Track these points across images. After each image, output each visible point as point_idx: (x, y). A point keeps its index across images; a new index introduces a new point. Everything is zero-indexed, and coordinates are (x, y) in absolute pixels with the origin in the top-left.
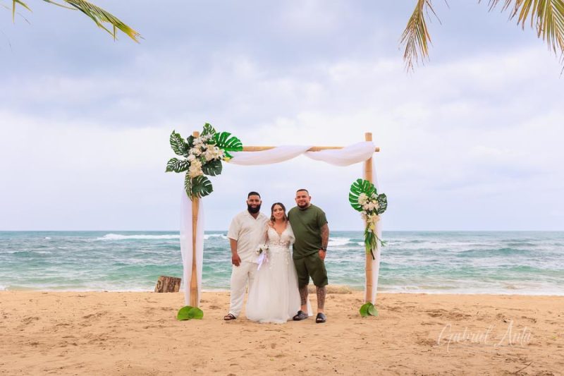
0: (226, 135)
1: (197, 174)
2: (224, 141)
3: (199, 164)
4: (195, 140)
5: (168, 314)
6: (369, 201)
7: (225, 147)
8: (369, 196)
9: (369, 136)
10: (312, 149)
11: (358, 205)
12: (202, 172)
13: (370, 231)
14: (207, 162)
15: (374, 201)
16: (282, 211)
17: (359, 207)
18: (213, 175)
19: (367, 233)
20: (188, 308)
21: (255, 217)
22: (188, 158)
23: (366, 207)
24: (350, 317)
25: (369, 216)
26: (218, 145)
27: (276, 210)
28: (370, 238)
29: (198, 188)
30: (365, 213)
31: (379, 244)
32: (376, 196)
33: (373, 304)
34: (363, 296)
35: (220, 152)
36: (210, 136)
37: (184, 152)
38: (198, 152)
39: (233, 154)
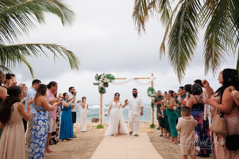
0: (110, 75)
1: (102, 87)
3: (102, 83)
4: (101, 76)
5: (94, 127)
6: (152, 93)
7: (110, 79)
8: (152, 92)
9: (152, 75)
10: (135, 79)
11: (149, 95)
12: (103, 86)
14: (105, 83)
15: (154, 94)
18: (106, 87)
19: (152, 103)
20: (100, 125)
22: (99, 82)
23: (151, 95)
24: (147, 128)
26: (107, 78)
29: (102, 91)
30: (151, 97)
32: (154, 92)
33: (154, 124)
34: (151, 122)
35: (108, 80)
36: (105, 75)
37: (98, 80)
38: (102, 80)
39: (112, 81)
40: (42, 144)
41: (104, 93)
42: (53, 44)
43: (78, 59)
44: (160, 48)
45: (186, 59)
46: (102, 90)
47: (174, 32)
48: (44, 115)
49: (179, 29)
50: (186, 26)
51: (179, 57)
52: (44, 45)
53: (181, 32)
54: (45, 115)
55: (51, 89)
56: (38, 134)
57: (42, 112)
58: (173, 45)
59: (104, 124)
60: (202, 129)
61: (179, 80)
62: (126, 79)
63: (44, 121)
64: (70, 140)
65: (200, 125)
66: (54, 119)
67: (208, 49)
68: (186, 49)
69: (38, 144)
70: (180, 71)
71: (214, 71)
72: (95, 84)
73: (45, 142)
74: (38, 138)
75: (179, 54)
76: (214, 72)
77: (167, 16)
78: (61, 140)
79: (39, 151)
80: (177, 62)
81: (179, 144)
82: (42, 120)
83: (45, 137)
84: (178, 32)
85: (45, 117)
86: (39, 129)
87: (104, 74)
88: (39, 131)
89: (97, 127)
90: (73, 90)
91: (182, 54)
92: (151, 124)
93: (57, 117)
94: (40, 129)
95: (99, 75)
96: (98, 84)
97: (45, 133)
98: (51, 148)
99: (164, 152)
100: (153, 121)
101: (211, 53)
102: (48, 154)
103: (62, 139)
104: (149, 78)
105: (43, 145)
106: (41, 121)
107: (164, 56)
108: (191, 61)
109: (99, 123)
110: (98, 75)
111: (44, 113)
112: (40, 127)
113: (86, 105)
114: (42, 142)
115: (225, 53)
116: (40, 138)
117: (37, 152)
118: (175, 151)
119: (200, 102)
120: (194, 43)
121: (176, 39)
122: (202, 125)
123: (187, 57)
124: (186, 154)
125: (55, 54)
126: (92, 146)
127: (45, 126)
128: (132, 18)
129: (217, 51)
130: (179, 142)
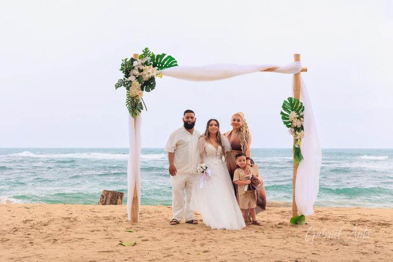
0: (163, 55)
2: (161, 61)
3: (137, 84)
4: (134, 62)
6: (297, 118)
8: (297, 113)
9: (297, 57)
11: (289, 122)
13: (297, 146)
14: (145, 81)
15: (302, 119)
16: (217, 127)
17: (290, 124)
19: (294, 147)
21: (191, 133)
22: (130, 79)
23: (294, 124)
25: (297, 132)
26: (154, 66)
27: (211, 125)
28: (297, 153)
30: (293, 130)
36: (148, 58)
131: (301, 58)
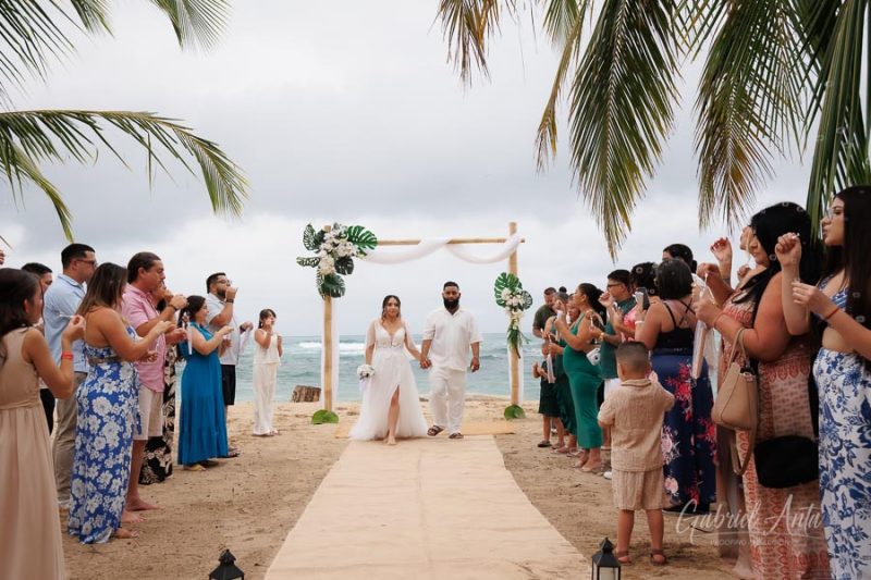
0: (360, 229)
1: (329, 272)
2: (358, 235)
3: (331, 260)
4: (326, 234)
5: (301, 420)
6: (513, 295)
7: (358, 243)
8: (514, 290)
9: (513, 230)
10: (452, 242)
11: (502, 300)
12: (334, 269)
13: (514, 328)
14: (339, 258)
15: (518, 296)
17: (503, 302)
18: (344, 274)
19: (511, 329)
20: (325, 411)
22: (319, 254)
23: (509, 303)
24: (495, 419)
25: (513, 312)
26: (349, 240)
28: (515, 335)
29: (330, 288)
30: (509, 309)
31: (524, 343)
32: (520, 291)
33: (520, 405)
34: (510, 397)
35: (354, 249)
36: (342, 230)
37: (314, 247)
38: (330, 247)
39: (367, 249)
40: (111, 483)
41: (338, 295)
42: (142, 113)
43: (237, 169)
44: (540, 130)
45: (635, 169)
46: (329, 286)
47: (591, 69)
48: (115, 376)
49: (609, 61)
50: (633, 49)
51: (609, 164)
52: (107, 116)
53: (617, 69)
54: (118, 377)
55: (140, 282)
56: (93, 448)
57: (105, 367)
58: (588, 118)
59: (339, 409)
60: (687, 418)
61: (610, 246)
62: (417, 242)
63: (113, 398)
64: (215, 465)
65: (683, 405)
66: (155, 392)
67: (710, 133)
68: (634, 134)
69: (95, 483)
70: (614, 214)
71: (731, 211)
72: (303, 262)
73: (120, 476)
74: (96, 460)
75: (610, 151)
76: (732, 218)
77: (568, 11)
78: (182, 466)
79: (101, 506)
80: (603, 180)
81: (607, 474)
82: (106, 395)
83: (121, 455)
84: (606, 71)
85: (117, 386)
86: (97, 427)
87: (336, 227)
88: (98, 435)
89: (313, 417)
90: (223, 282)
91: (621, 151)
92: (509, 404)
93: (166, 384)
94: (100, 430)
95: (317, 231)
96: (315, 263)
97: (121, 442)
98: (145, 494)
99: (554, 503)
100: (515, 395)
101: (720, 148)
102: (134, 516)
103: (188, 463)
104: (499, 241)
105: (113, 487)
106: (102, 400)
107: (554, 159)
108: (651, 176)
109: (319, 405)
110: (313, 231)
111: (115, 369)
112: (99, 421)
113: (274, 339)
114: (111, 476)
115: (772, 148)
116: (103, 460)
117: (92, 511)
118: (591, 497)
119: (685, 325)
120: (665, 112)
121: (600, 97)
122: (687, 406)
123: (637, 162)
124: (631, 507)
125: (150, 152)
126: (296, 484)
127: (117, 417)
128: (440, 19)
129: (744, 141)
130: (608, 466)
131: (518, 227)
